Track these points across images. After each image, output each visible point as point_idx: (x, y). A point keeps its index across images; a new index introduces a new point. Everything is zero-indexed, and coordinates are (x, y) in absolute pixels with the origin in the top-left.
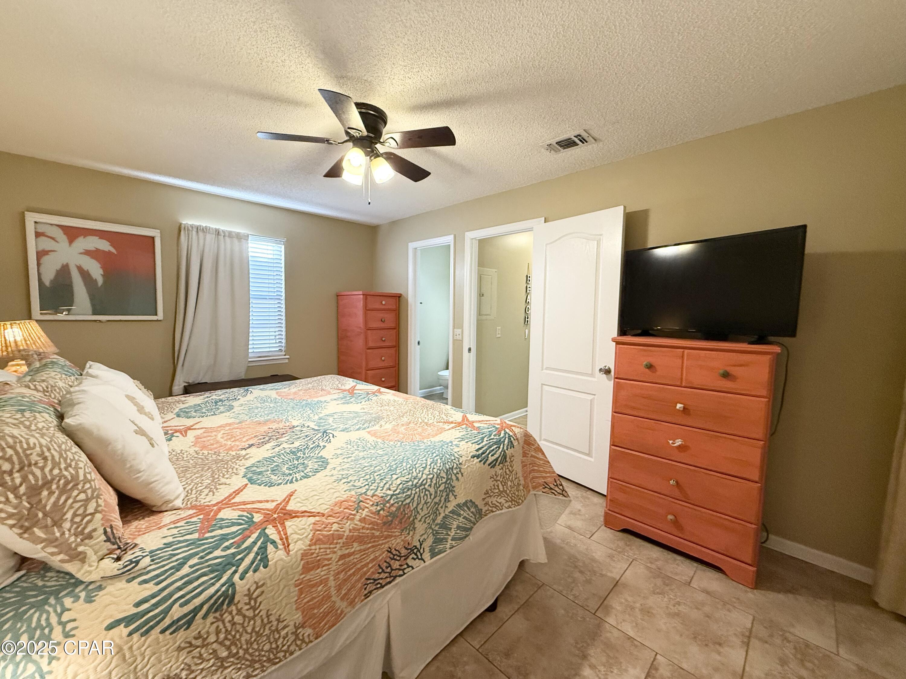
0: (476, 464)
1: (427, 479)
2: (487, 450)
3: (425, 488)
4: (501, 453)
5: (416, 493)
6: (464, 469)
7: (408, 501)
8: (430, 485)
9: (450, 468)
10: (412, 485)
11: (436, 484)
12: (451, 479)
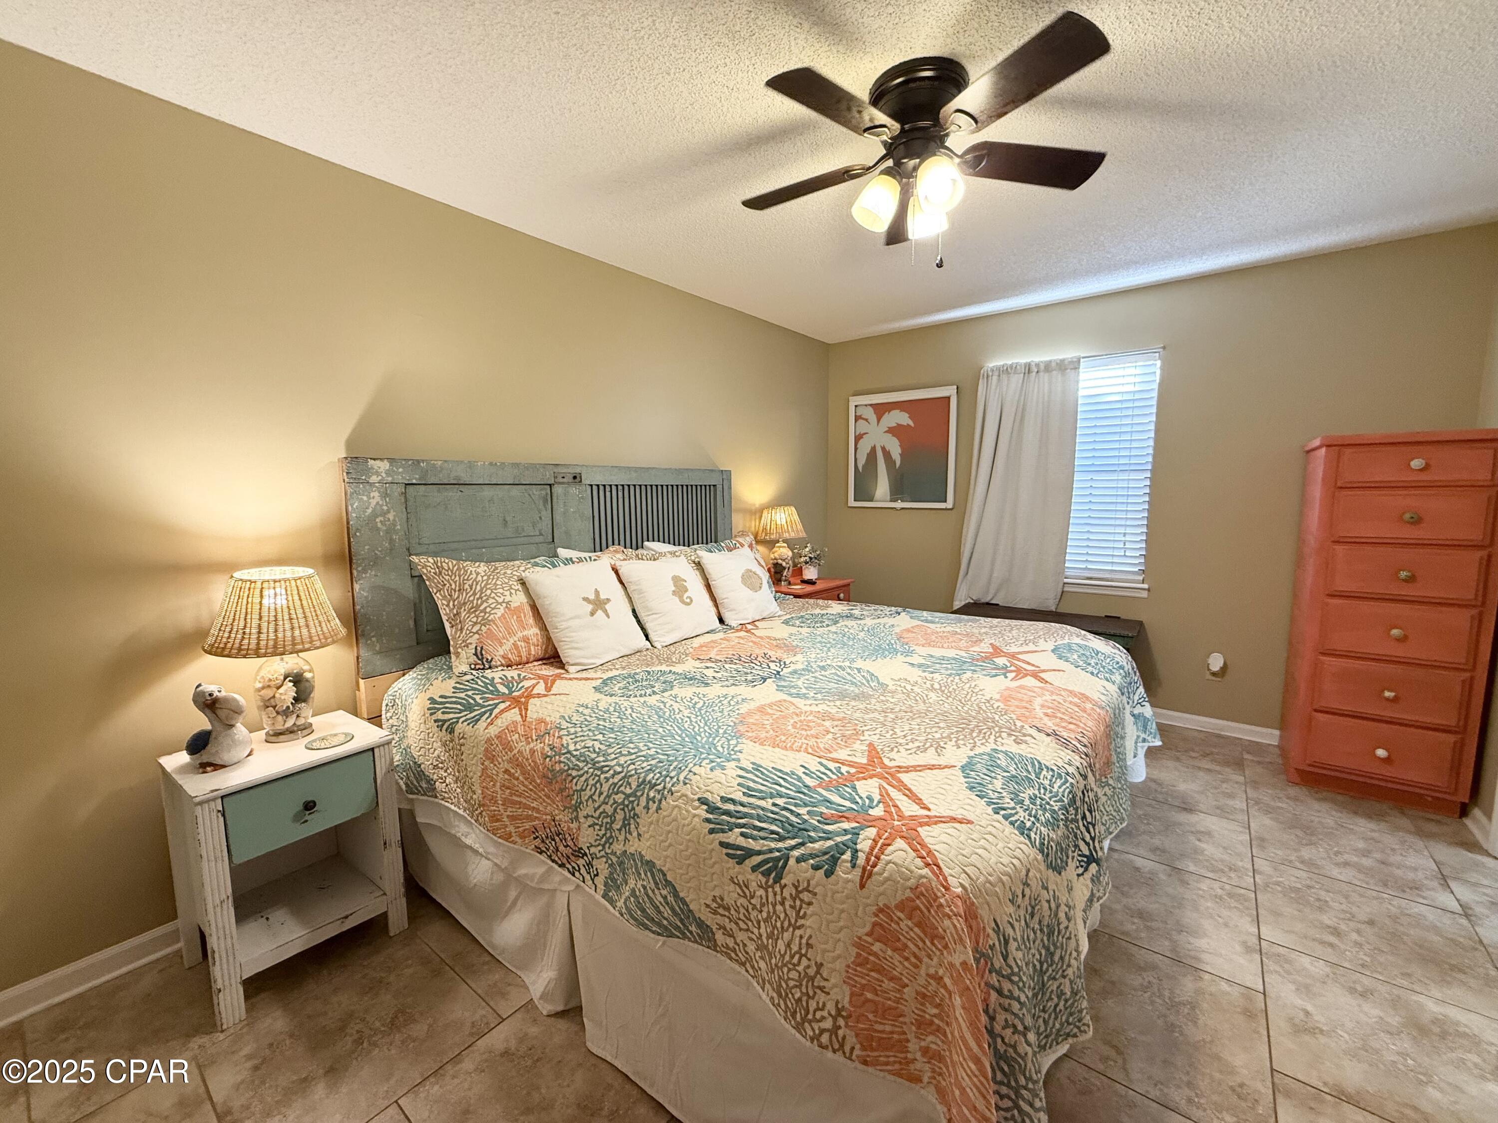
0: (695, 816)
1: (611, 767)
2: (745, 815)
3: (599, 776)
4: (771, 851)
5: (587, 772)
6: (668, 803)
7: (574, 773)
8: (607, 779)
9: (650, 782)
10: (592, 760)
11: (615, 784)
12: (638, 798)
